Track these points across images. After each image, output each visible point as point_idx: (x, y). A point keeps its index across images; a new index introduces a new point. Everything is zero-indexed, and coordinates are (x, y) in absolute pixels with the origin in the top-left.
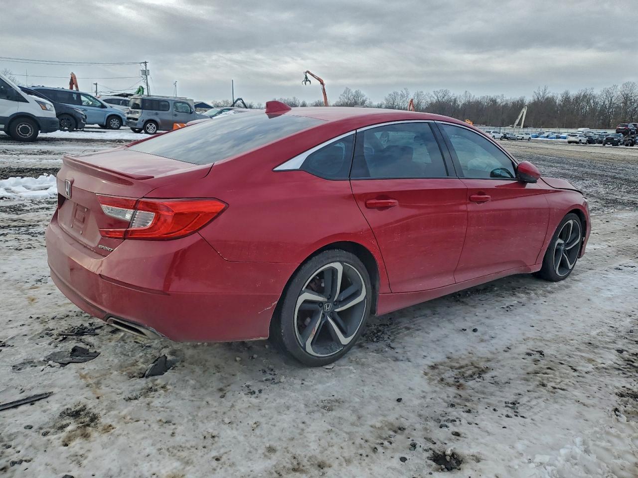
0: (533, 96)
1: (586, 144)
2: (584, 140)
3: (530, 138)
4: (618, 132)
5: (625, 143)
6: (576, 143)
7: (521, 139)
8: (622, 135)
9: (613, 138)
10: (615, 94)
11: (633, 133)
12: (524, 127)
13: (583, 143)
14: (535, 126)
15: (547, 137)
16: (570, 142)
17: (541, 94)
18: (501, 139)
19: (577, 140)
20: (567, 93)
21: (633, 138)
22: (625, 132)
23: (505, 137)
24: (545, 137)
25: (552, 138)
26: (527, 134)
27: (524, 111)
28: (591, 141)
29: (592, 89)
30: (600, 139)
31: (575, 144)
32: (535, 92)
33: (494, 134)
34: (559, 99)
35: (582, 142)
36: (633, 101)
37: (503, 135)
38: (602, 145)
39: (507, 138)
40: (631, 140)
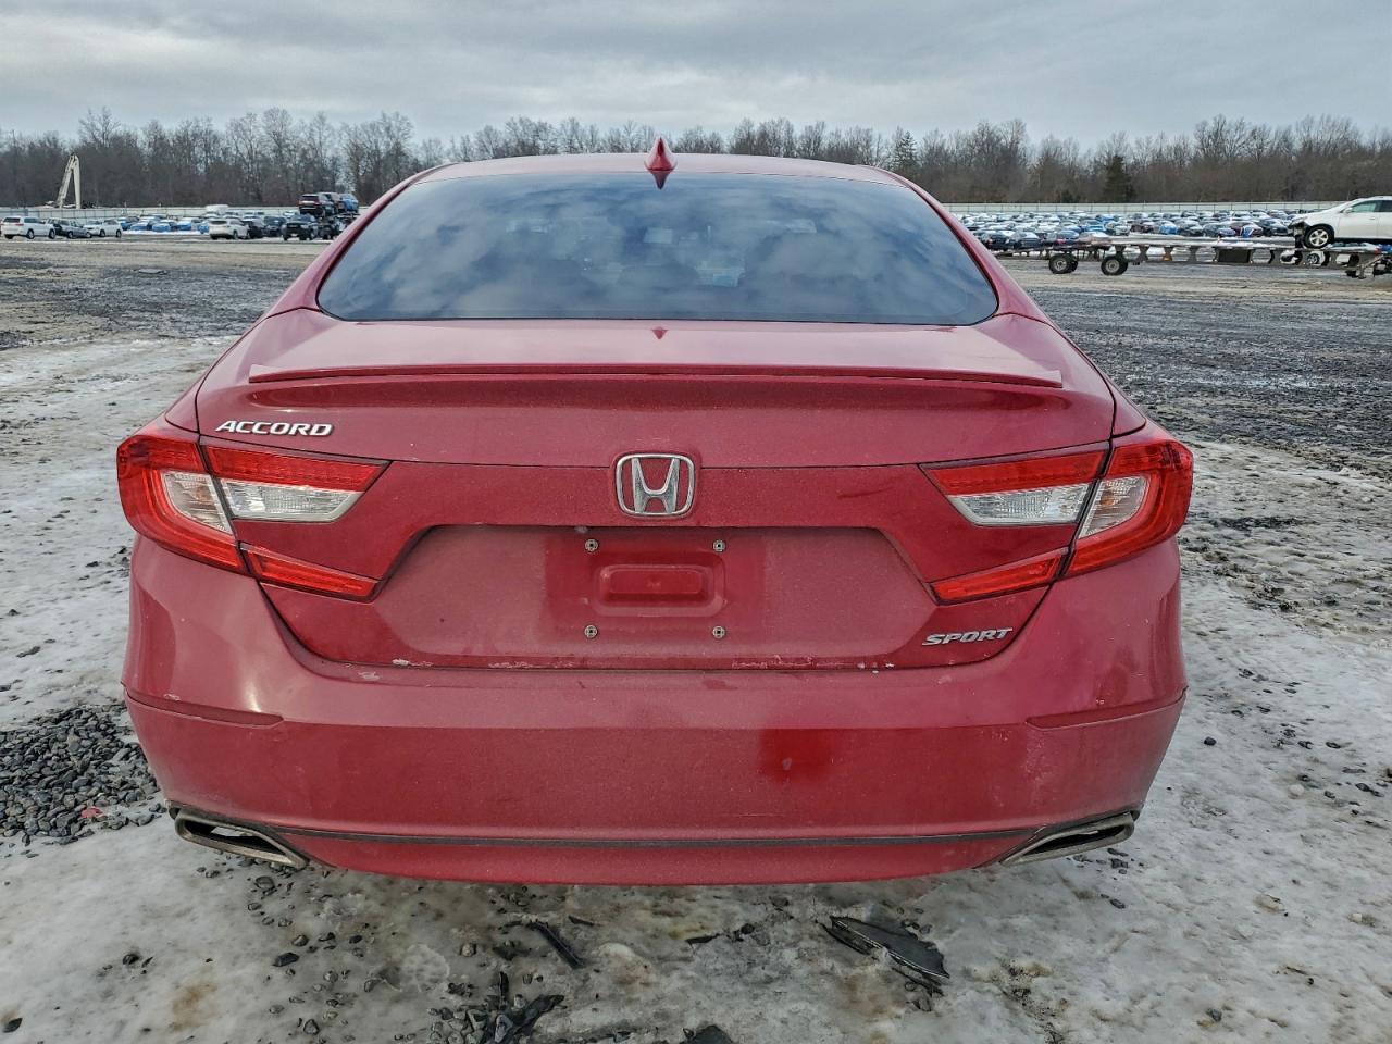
0: (80, 132)
1: (247, 238)
2: (243, 231)
3: (118, 231)
4: (303, 212)
5: (322, 233)
6: (228, 237)
7: (100, 236)
8: (313, 218)
9: (299, 225)
10: (254, 132)
11: (329, 214)
12: (85, 205)
13: (240, 238)
14: (108, 202)
15: (149, 227)
16: (215, 237)
17: (99, 126)
18: (50, 237)
19: (229, 231)
20: (155, 127)
21: (332, 222)
22: (317, 211)
23: (58, 231)
24: (143, 228)
25: (159, 230)
26: (109, 222)
27: (74, 166)
28: (254, 233)
29: (209, 120)
30: (269, 227)
31: (225, 240)
32: (82, 122)
33: (30, 225)
34: (142, 140)
35: (240, 234)
36: (292, 147)
37: (51, 226)
38: (281, 239)
39: (66, 234)
40: (329, 227)
